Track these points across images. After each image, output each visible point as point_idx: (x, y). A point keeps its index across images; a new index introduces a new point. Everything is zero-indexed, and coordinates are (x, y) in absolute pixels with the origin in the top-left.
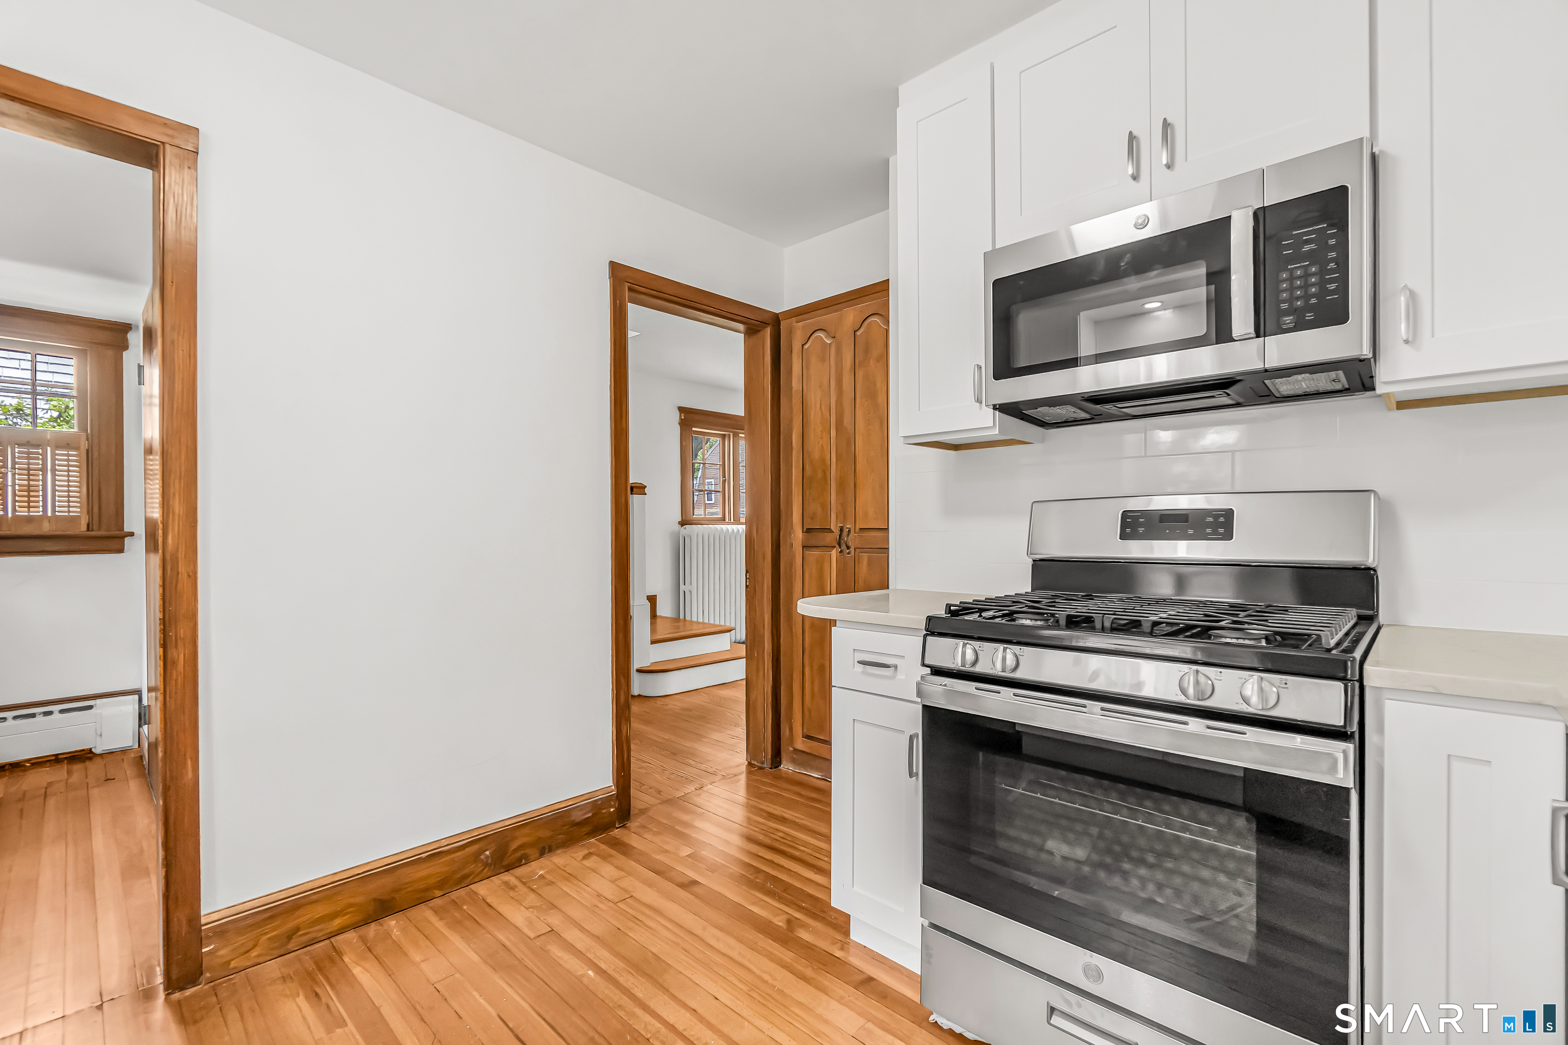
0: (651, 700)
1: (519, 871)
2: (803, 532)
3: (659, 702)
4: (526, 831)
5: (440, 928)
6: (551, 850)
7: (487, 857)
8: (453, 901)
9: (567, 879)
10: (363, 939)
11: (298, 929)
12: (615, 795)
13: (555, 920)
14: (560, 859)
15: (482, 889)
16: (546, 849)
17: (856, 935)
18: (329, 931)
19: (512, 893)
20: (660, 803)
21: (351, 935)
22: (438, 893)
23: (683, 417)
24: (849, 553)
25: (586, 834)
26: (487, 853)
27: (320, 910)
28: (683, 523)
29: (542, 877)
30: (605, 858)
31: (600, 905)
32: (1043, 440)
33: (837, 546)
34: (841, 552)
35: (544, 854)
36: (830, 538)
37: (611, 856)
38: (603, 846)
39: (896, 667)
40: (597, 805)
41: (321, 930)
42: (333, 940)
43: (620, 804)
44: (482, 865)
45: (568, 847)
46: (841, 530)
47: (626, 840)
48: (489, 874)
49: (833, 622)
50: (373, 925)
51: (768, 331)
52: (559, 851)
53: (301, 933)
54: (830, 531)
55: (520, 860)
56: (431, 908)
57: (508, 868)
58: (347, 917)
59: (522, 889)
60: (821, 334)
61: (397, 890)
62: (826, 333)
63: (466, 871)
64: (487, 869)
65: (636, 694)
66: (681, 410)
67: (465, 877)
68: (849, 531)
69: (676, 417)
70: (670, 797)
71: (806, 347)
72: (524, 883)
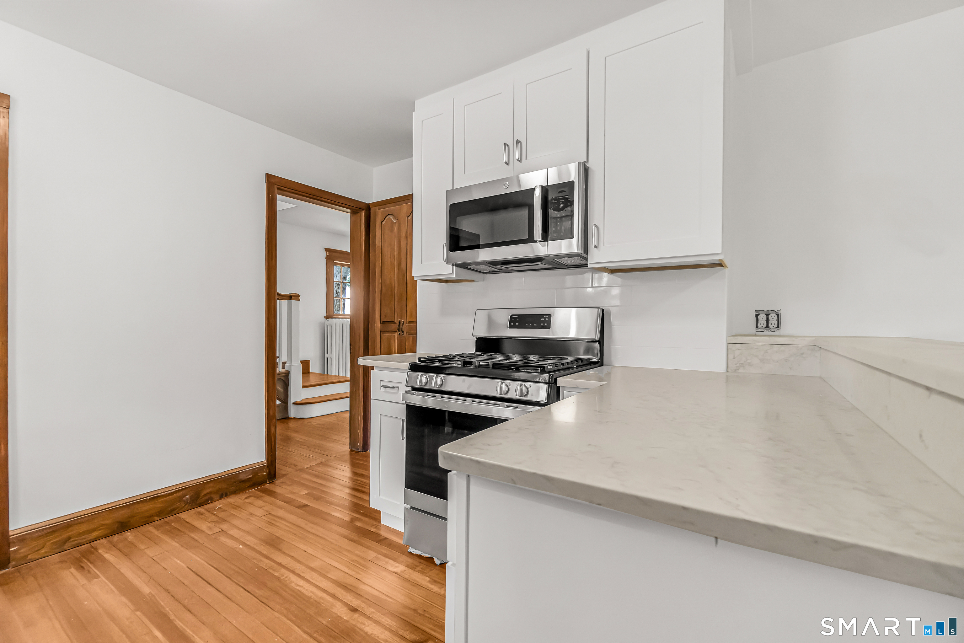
0: (302, 420)
1: (207, 506)
2: (381, 323)
3: (306, 421)
4: (212, 485)
5: (158, 535)
6: (226, 495)
7: (187, 499)
8: (166, 522)
9: (235, 509)
10: (111, 543)
11: (69, 538)
12: (267, 466)
13: (225, 526)
14: (231, 500)
15: (184, 516)
16: (223, 495)
17: (385, 521)
18: (90, 539)
19: (201, 516)
20: (296, 471)
21: (104, 541)
22: (156, 518)
23: (328, 255)
24: (403, 335)
25: (248, 487)
26: (188, 496)
27: (83, 528)
28: (327, 318)
29: (220, 508)
30: (258, 497)
31: (251, 518)
32: (484, 280)
33: (398, 331)
34: (399, 334)
35: (223, 497)
36: (394, 327)
37: (262, 496)
38: (258, 493)
39: (398, 388)
40: (255, 471)
41: (84, 539)
42: (91, 544)
43: (270, 471)
44: (184, 503)
45: (237, 494)
46: (400, 322)
47: (273, 489)
48: (189, 508)
49: (373, 368)
50: (116, 536)
51: (363, 213)
52: (232, 496)
53: (71, 540)
54: (394, 323)
55: (207, 500)
56: (153, 526)
57: (200, 505)
58: (100, 531)
59: (208, 514)
60: (390, 217)
61: (132, 517)
62: (393, 216)
63: (174, 507)
64: (187, 505)
65: (292, 417)
66: (327, 250)
67: (174, 510)
68: (403, 323)
69: (324, 254)
70: (301, 468)
71: (383, 223)
72: (209, 512)
